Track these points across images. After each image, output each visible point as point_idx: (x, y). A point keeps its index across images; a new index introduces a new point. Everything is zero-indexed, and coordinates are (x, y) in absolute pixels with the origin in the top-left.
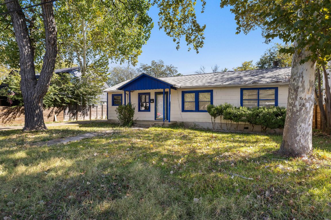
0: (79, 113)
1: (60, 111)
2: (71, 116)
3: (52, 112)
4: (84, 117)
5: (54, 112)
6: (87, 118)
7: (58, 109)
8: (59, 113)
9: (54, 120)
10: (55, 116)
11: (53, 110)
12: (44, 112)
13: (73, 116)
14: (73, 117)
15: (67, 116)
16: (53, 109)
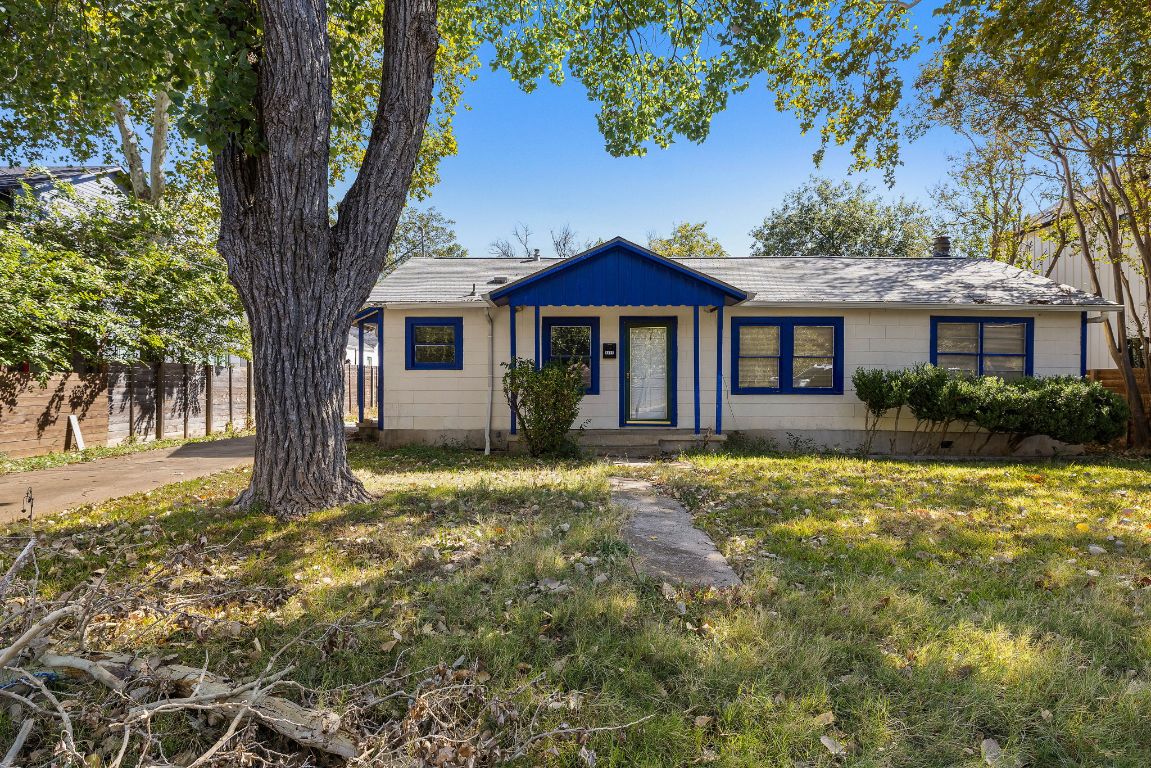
0: (169, 403)
1: (93, 396)
2: (135, 419)
3: (58, 397)
4: (186, 421)
5: (66, 401)
6: (196, 429)
7: (82, 384)
8: (89, 403)
9: (68, 444)
10: (74, 419)
11: (61, 390)
12: (24, 399)
13: (141, 418)
14: (144, 425)
15: (121, 418)
16: (62, 384)
